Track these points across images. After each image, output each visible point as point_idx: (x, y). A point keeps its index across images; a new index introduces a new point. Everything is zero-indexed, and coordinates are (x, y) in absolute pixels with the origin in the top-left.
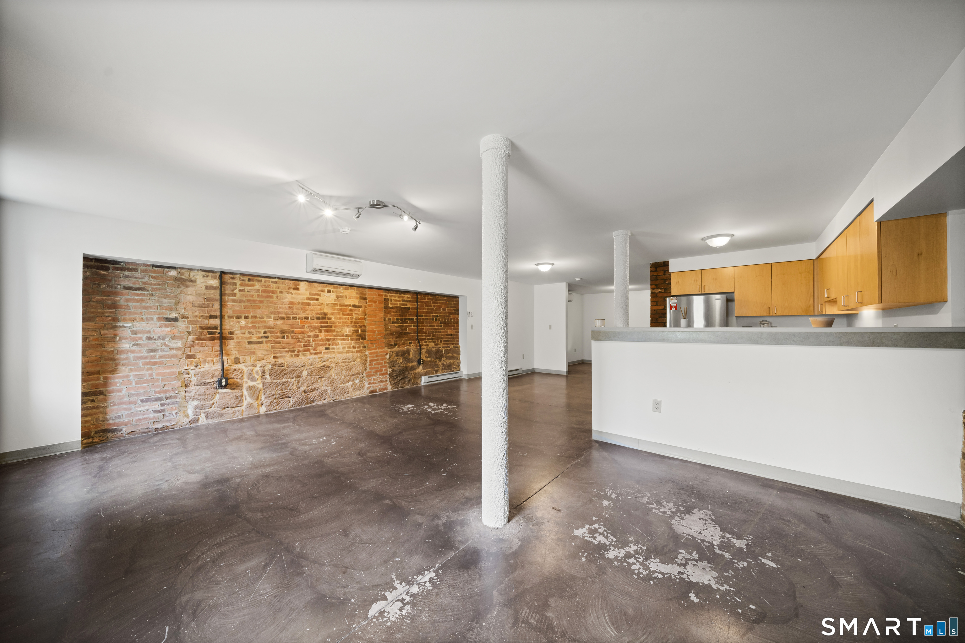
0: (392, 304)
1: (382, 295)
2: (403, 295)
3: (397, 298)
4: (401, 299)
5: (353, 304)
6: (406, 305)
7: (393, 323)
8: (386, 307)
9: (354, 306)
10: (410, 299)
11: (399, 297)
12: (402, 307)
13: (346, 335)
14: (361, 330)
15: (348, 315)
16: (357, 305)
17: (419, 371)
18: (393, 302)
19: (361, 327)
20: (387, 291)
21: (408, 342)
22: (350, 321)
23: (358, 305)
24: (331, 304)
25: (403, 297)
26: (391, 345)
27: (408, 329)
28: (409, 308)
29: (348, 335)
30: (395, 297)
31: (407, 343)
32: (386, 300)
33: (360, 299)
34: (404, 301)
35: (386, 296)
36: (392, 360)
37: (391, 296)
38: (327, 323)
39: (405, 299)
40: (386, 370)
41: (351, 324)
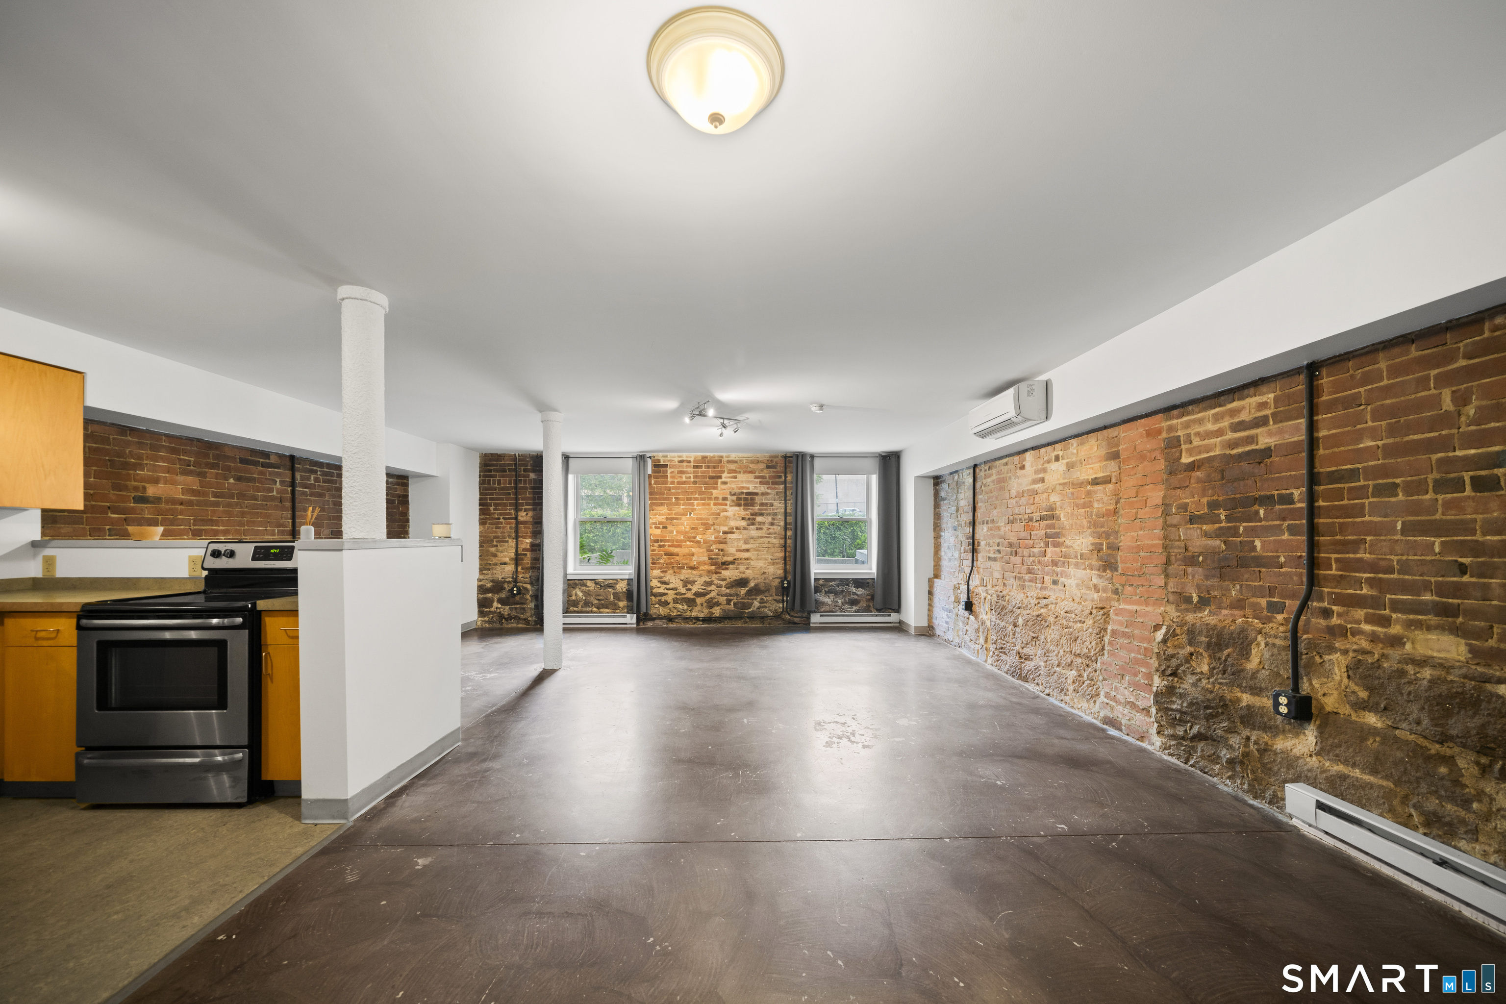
0: (1190, 452)
1: (1159, 432)
2: (1235, 404)
3: (1210, 427)
4: (1225, 423)
5: (1093, 477)
6: (1252, 440)
7: (1193, 519)
8: (1174, 468)
9: (1095, 482)
10: (1268, 412)
11: (1217, 418)
12: (1234, 452)
13: (1082, 555)
14: (1108, 544)
15: (1084, 506)
16: (1100, 478)
17: (1297, 751)
18: (1196, 442)
19: (1108, 535)
20: (1175, 412)
21: (1263, 602)
22: (1088, 522)
23: (1103, 477)
24: (1060, 484)
25: (1236, 411)
26: (1188, 600)
27: (1258, 543)
28: (1267, 452)
29: (1084, 557)
30: (1200, 421)
31: (1256, 607)
32: (1173, 444)
33: (1107, 460)
34: (1238, 427)
35: (1171, 429)
36: (1170, 651)
37: (1187, 426)
38: (1054, 529)
39: (1244, 416)
40: (1149, 676)
41: (1090, 528)
